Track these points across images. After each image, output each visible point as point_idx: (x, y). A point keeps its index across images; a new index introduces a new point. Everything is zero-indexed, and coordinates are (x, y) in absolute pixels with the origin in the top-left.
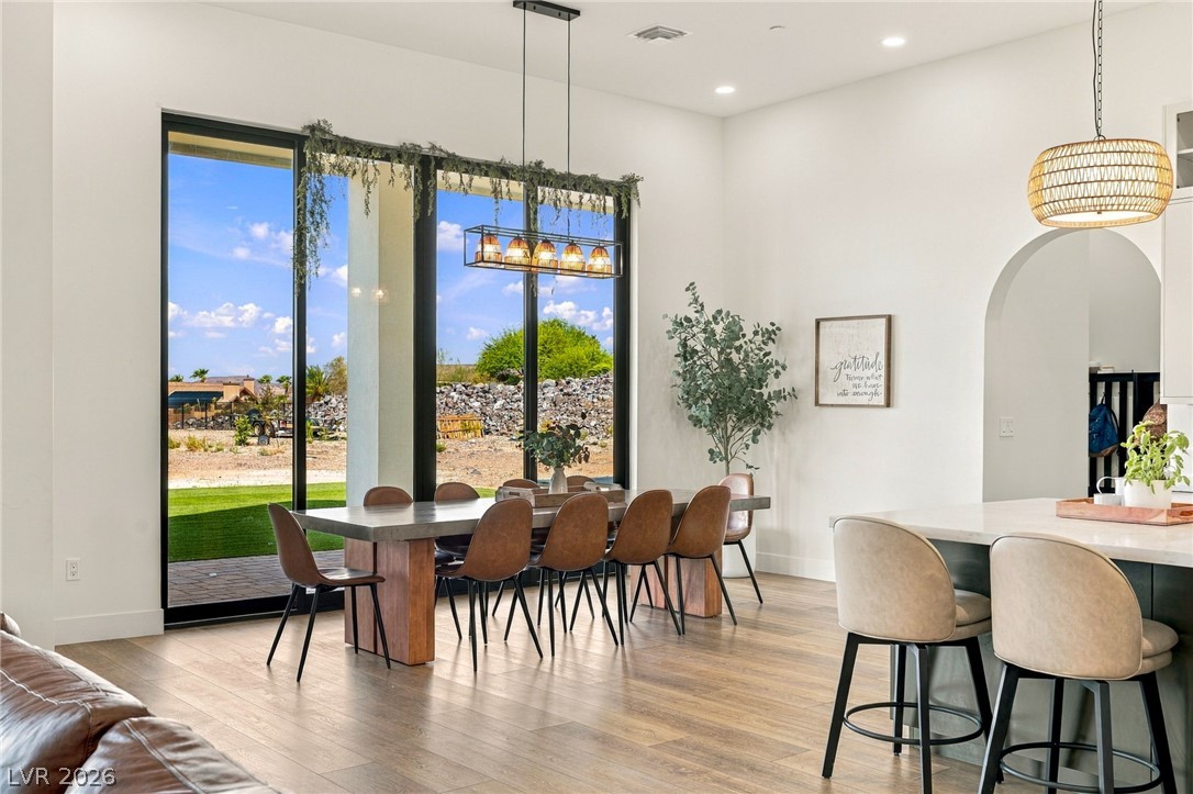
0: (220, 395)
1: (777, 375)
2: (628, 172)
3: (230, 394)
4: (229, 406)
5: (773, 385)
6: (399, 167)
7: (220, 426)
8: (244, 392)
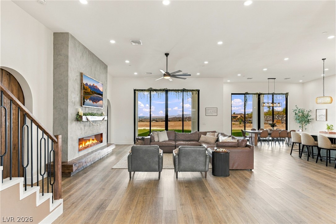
0: (237, 117)
1: (310, 117)
2: (287, 92)
3: (239, 116)
4: (239, 118)
5: (309, 118)
6: (256, 95)
7: (237, 121)
8: (241, 116)
